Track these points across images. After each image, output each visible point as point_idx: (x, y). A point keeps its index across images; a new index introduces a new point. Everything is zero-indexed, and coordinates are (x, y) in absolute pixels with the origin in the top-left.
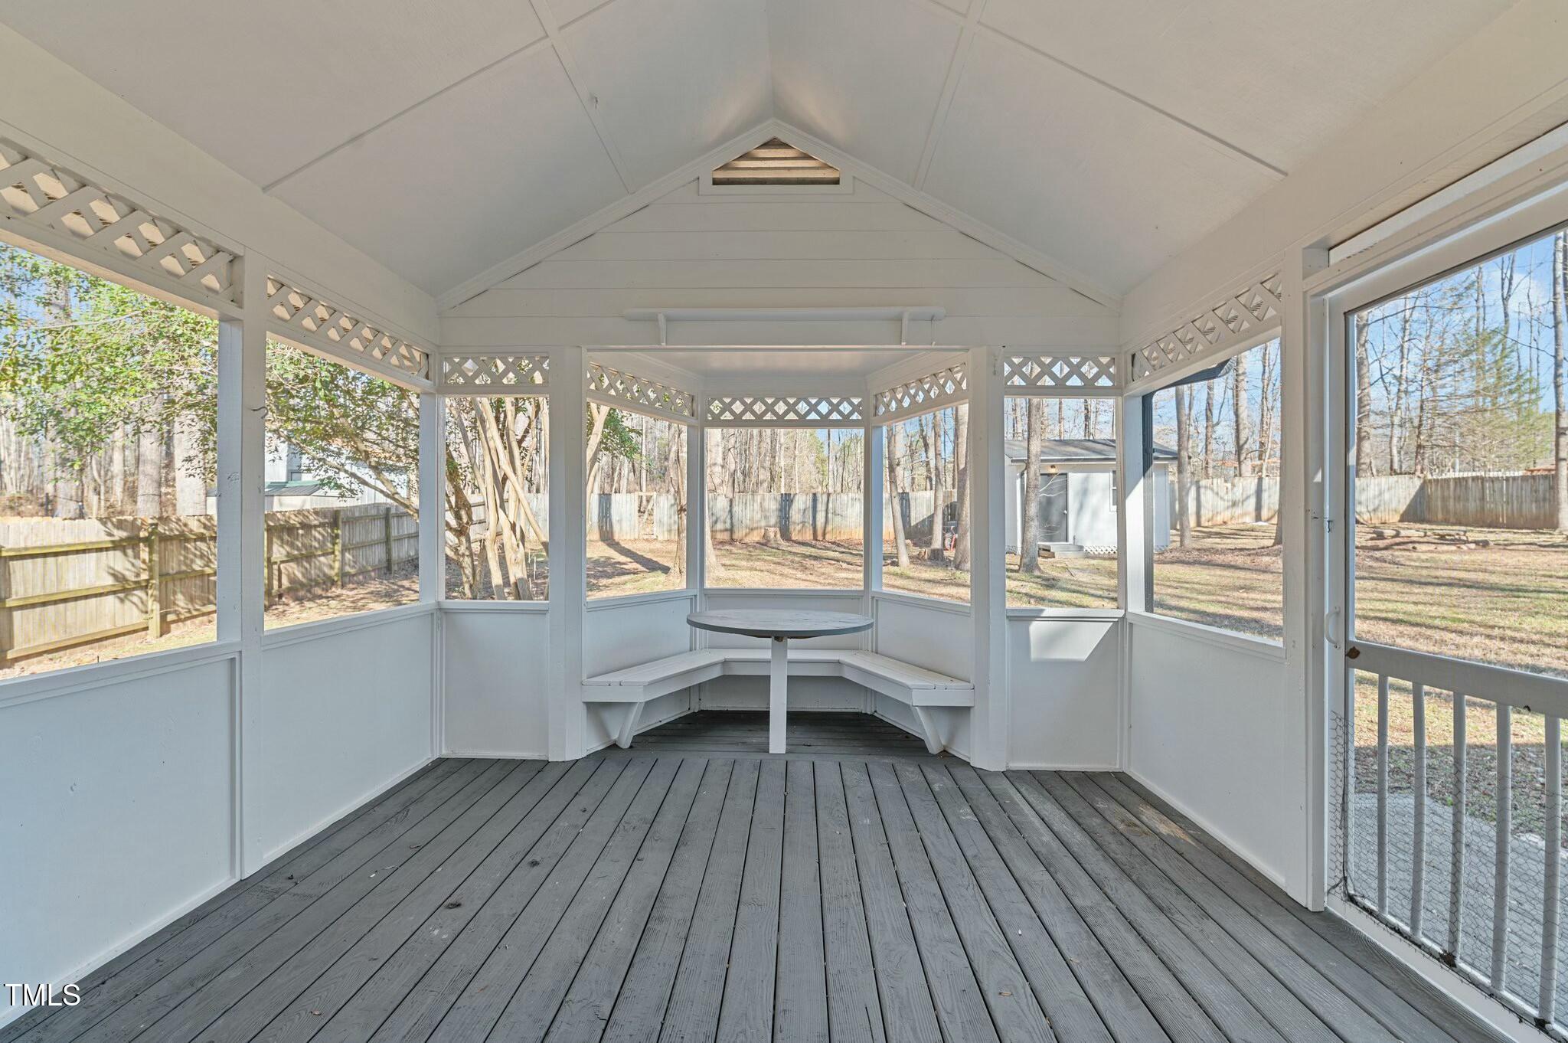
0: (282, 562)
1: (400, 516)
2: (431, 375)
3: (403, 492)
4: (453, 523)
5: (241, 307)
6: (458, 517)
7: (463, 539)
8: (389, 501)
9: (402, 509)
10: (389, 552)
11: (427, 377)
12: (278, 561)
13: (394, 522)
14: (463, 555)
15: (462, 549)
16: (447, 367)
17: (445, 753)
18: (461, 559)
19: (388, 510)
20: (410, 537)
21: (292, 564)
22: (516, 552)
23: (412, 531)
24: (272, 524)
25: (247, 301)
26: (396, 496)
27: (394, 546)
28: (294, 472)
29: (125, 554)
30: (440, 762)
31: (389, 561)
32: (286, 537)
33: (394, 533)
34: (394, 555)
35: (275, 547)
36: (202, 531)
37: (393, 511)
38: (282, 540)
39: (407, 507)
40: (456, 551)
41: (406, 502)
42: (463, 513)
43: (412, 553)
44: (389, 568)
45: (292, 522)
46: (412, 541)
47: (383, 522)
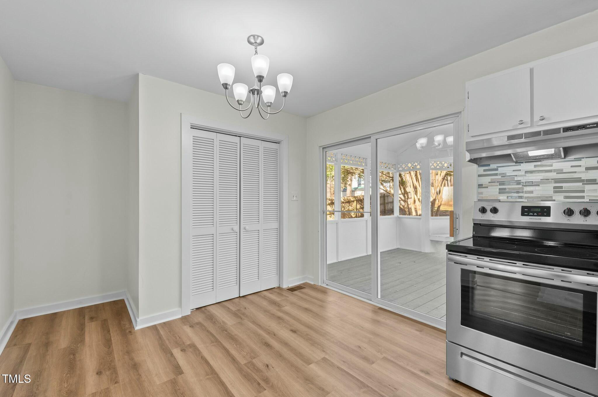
0: (359, 209)
1: (388, 196)
2: (396, 169)
3: (388, 189)
4: (403, 198)
5: (367, 166)
6: (404, 197)
7: (406, 203)
8: (385, 192)
9: (388, 194)
10: (385, 207)
11: (395, 169)
12: (358, 209)
13: (386, 198)
14: (406, 208)
15: (406, 206)
16: (399, 166)
17: (399, 247)
18: (405, 209)
19: (384, 194)
20: (391, 203)
21: (361, 210)
22: (420, 207)
23: (391, 200)
24: (357, 199)
25: (368, 165)
26: (387, 191)
27: (386, 205)
28: (359, 184)
29: (330, 206)
30: (398, 249)
31: (385, 209)
32: (360, 202)
33: (386, 201)
34: (386, 208)
35: (358, 205)
36: (344, 201)
37: (386, 195)
38: (359, 203)
39: (389, 193)
40: (404, 206)
41: (390, 192)
42: (406, 195)
43: (391, 208)
44: (385, 212)
45: (361, 198)
46: (391, 204)
47: (383, 198)
